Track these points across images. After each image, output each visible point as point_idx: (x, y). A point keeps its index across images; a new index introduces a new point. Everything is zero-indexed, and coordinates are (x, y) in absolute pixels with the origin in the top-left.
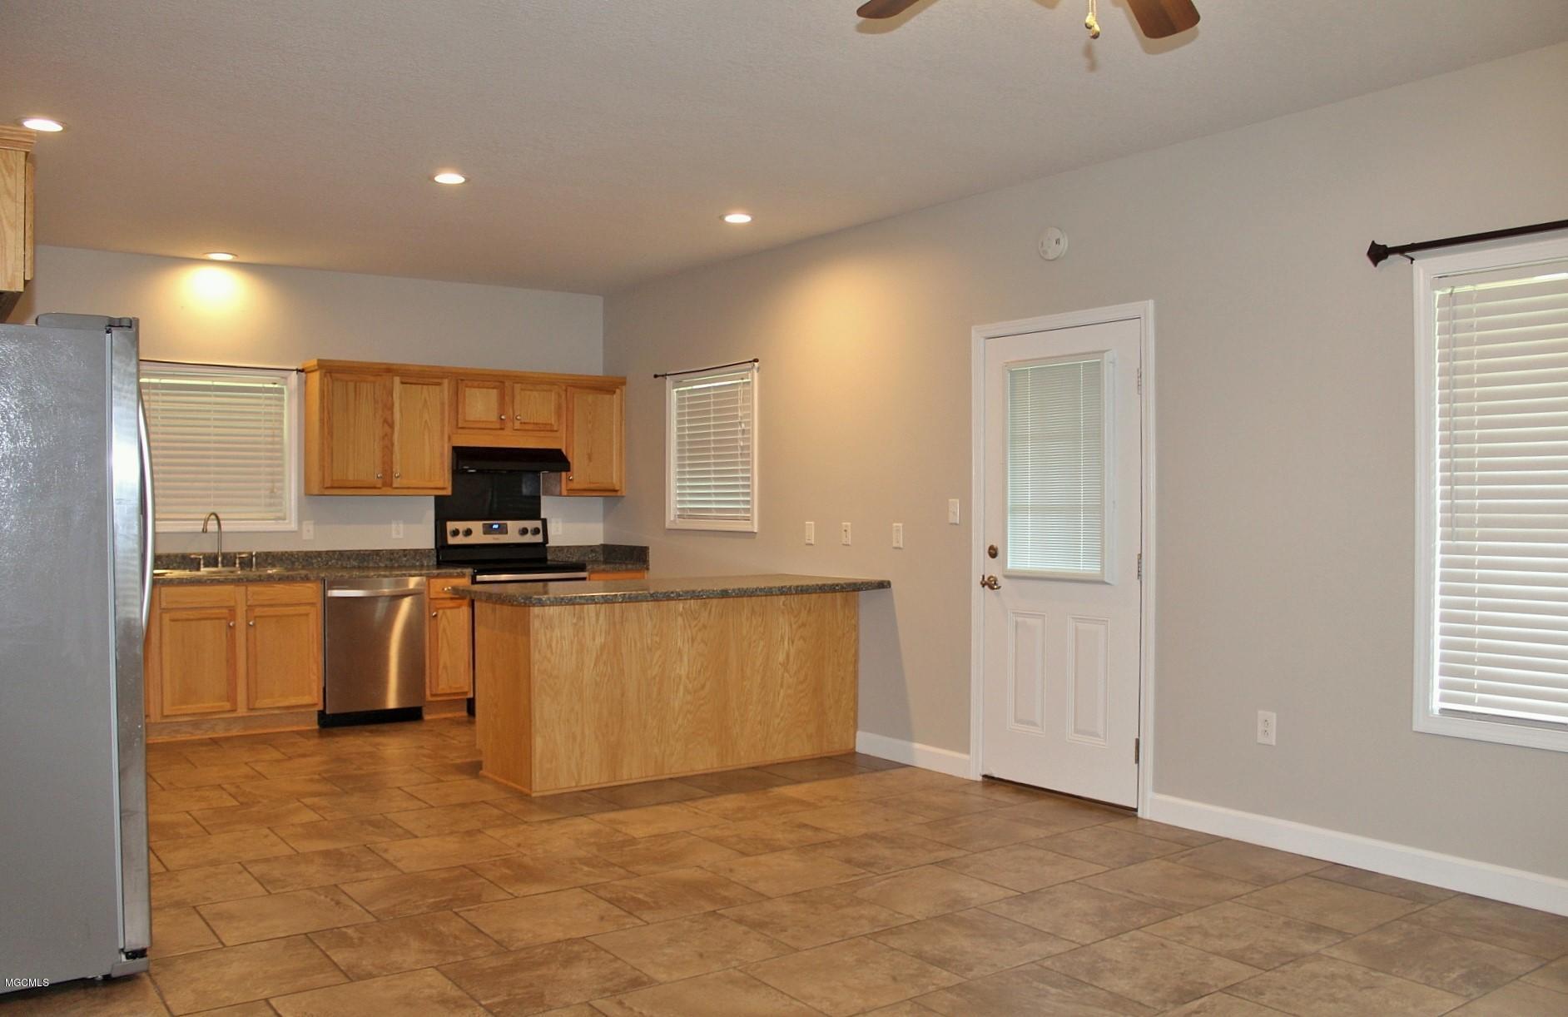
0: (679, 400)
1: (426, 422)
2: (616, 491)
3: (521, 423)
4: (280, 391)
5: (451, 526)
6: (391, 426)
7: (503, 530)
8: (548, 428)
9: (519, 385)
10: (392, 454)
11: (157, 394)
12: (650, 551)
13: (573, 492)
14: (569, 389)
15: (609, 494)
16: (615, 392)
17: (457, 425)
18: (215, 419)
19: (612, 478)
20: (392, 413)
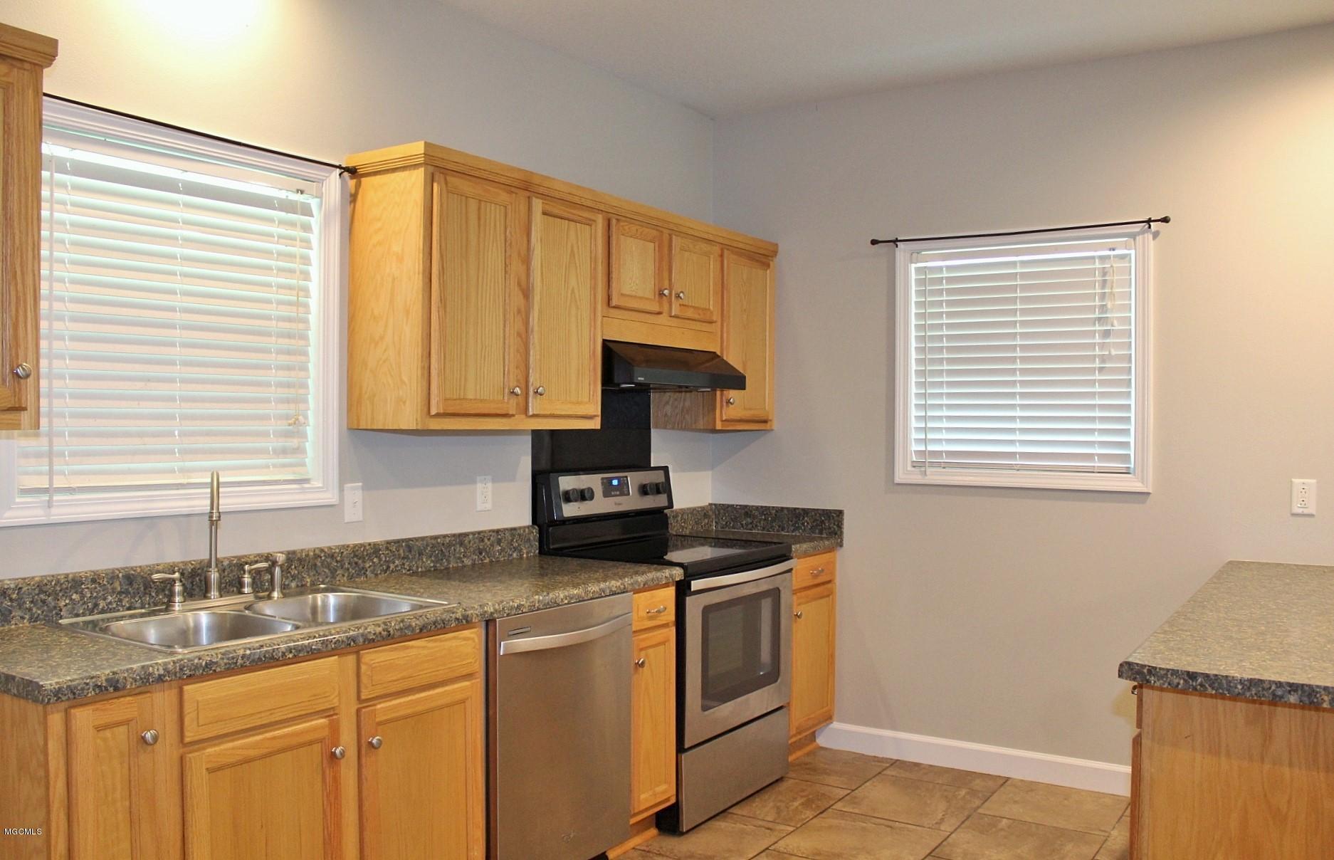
1: (572, 290)
2: (766, 423)
3: (680, 305)
4: (306, 210)
5: (567, 483)
7: (623, 488)
8: (708, 316)
9: (676, 240)
16: (768, 266)
17: (610, 300)
19: (765, 402)
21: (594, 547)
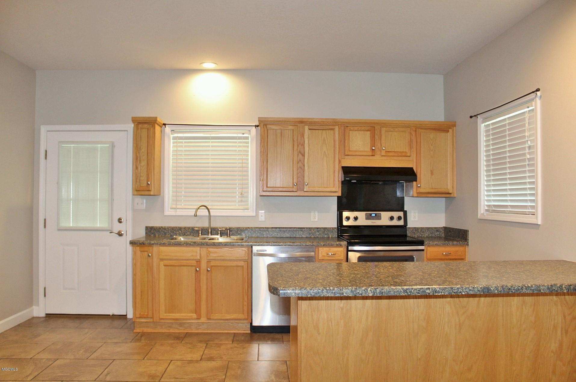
0: (487, 131)
1: (325, 152)
2: (451, 194)
3: (386, 152)
4: (247, 138)
5: (345, 214)
6: (303, 155)
7: (378, 217)
8: (404, 154)
9: (385, 128)
10: (304, 171)
11: (182, 142)
12: (470, 233)
13: (421, 195)
14: (417, 129)
15: (447, 195)
16: (448, 131)
17: (345, 153)
18: (212, 155)
19: (447, 185)
20: (304, 148)
21: (355, 236)
